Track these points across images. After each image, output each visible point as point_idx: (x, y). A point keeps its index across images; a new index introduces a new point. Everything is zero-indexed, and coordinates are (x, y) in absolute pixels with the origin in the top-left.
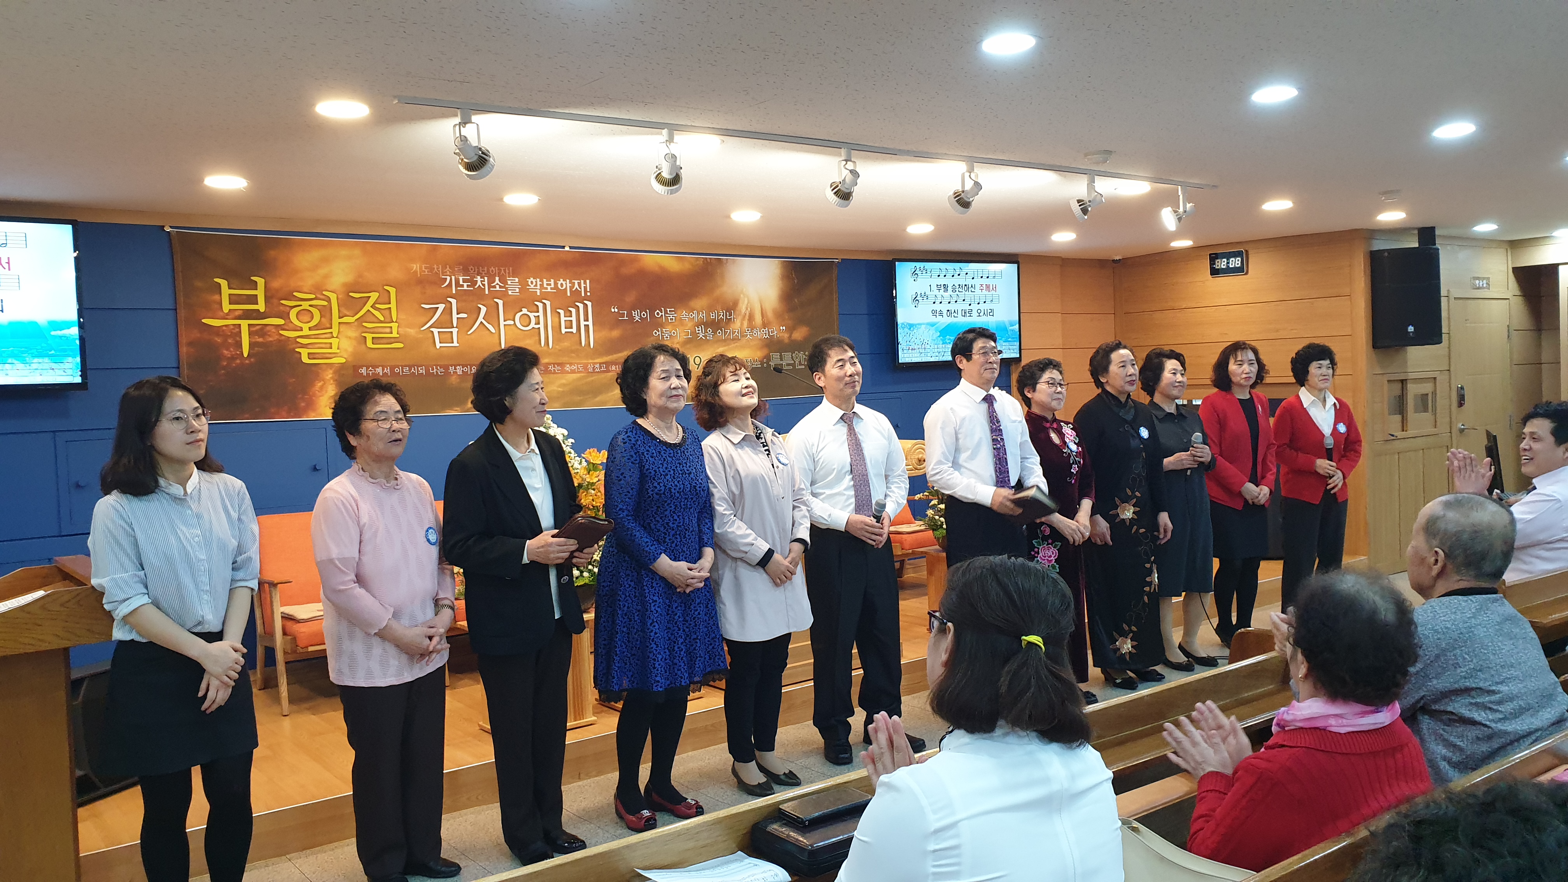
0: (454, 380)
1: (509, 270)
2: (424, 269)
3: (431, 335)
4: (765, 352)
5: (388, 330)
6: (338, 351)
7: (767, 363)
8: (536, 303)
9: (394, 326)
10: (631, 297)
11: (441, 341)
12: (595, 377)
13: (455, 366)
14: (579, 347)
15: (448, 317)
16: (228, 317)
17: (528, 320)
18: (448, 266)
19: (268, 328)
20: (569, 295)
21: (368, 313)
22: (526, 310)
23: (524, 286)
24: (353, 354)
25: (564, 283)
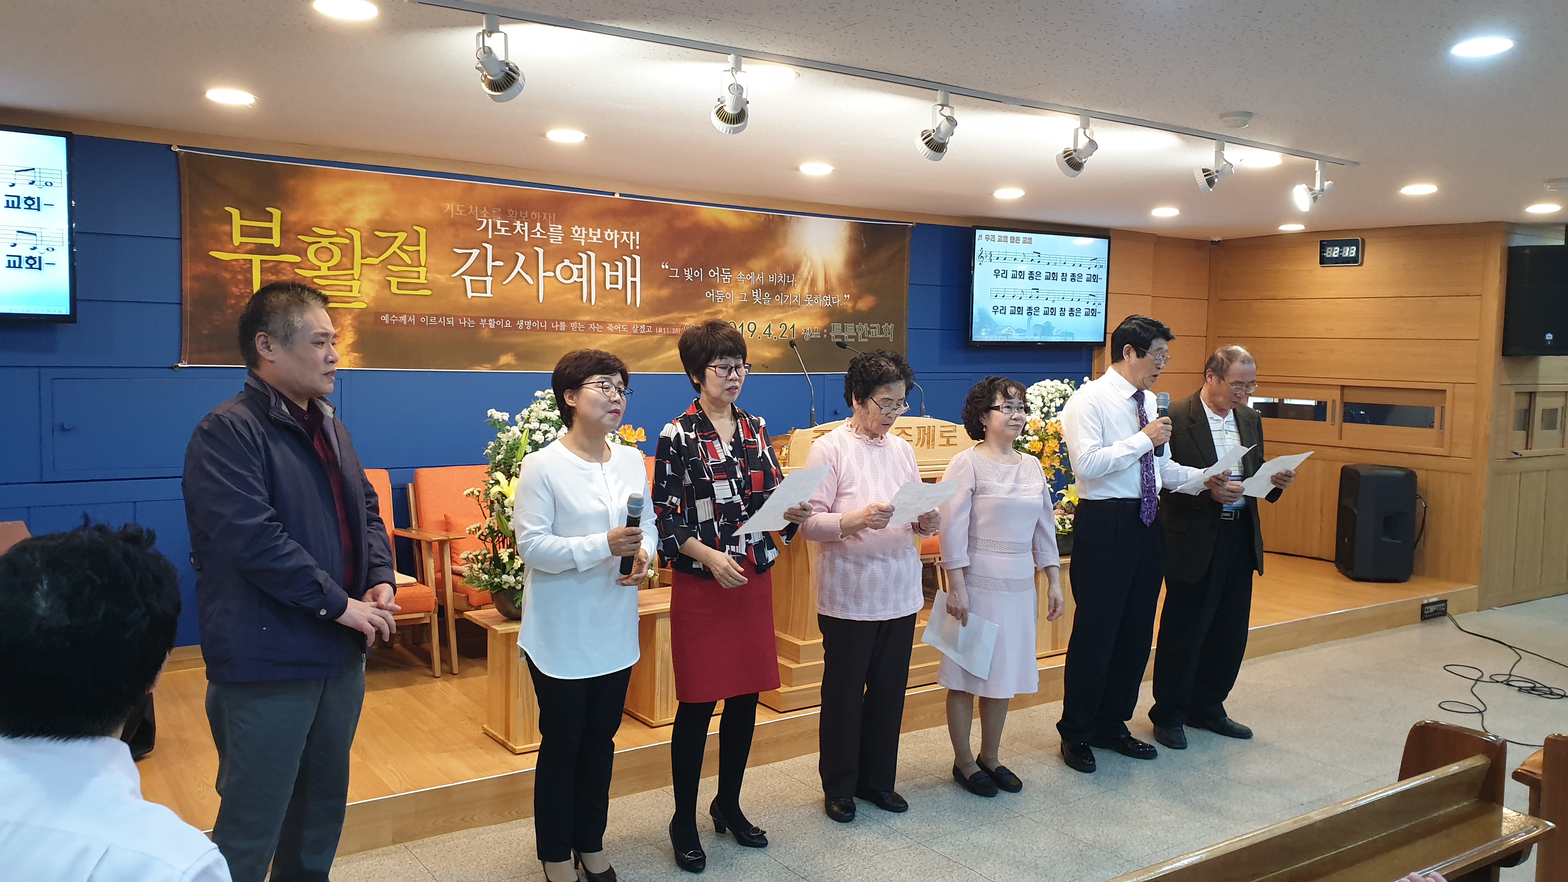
0: (485, 334)
1: (552, 216)
2: (458, 210)
3: (462, 283)
4: (826, 321)
5: (416, 275)
6: (359, 295)
7: (828, 334)
8: (580, 254)
9: (423, 270)
10: (684, 254)
11: (473, 290)
12: (639, 340)
13: (487, 318)
14: (624, 305)
15: (482, 264)
16: (238, 250)
17: (569, 273)
18: (485, 208)
19: (282, 265)
20: (616, 247)
21: (395, 254)
22: (568, 261)
23: (567, 234)
24: (376, 299)
25: (611, 233)
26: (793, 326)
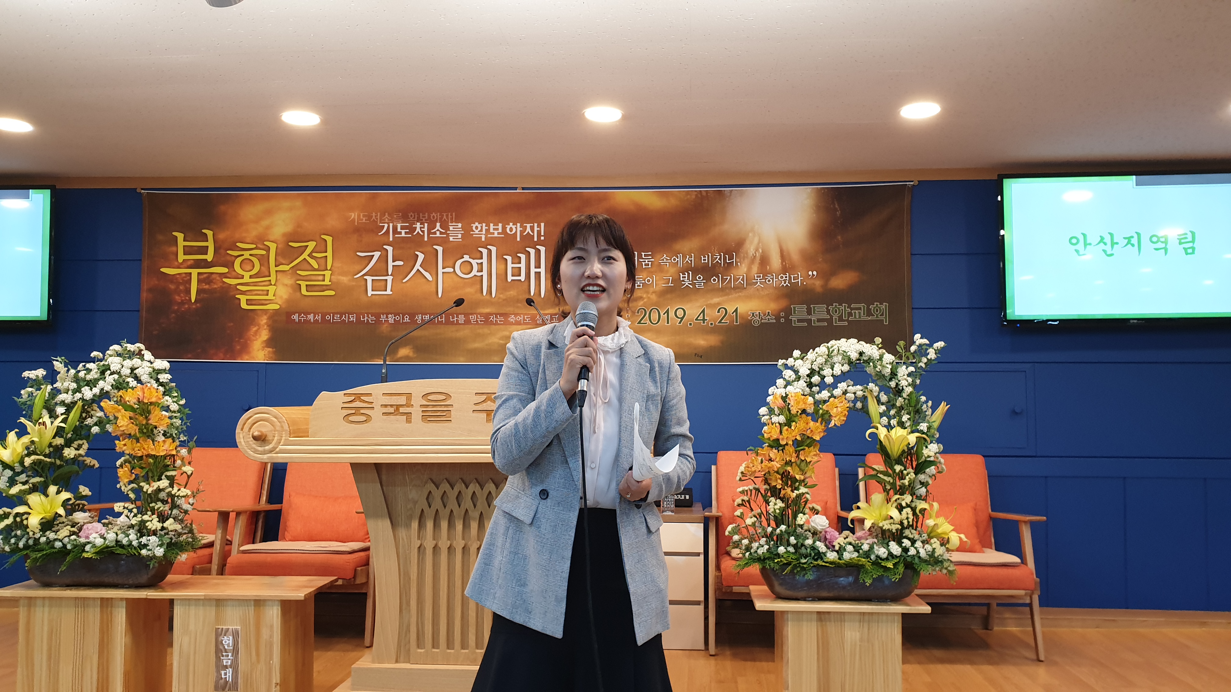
0: (384, 328)
1: (452, 215)
2: (362, 217)
3: (363, 283)
4: (783, 303)
5: (321, 278)
6: (274, 298)
7: (787, 317)
8: (480, 249)
9: (328, 273)
11: (374, 289)
13: (387, 314)
14: (527, 296)
15: (383, 265)
17: (469, 268)
18: (387, 214)
19: (214, 276)
20: (518, 239)
21: (304, 262)
22: (468, 256)
23: (467, 231)
24: (288, 301)
25: (514, 227)
26: (736, 310)
